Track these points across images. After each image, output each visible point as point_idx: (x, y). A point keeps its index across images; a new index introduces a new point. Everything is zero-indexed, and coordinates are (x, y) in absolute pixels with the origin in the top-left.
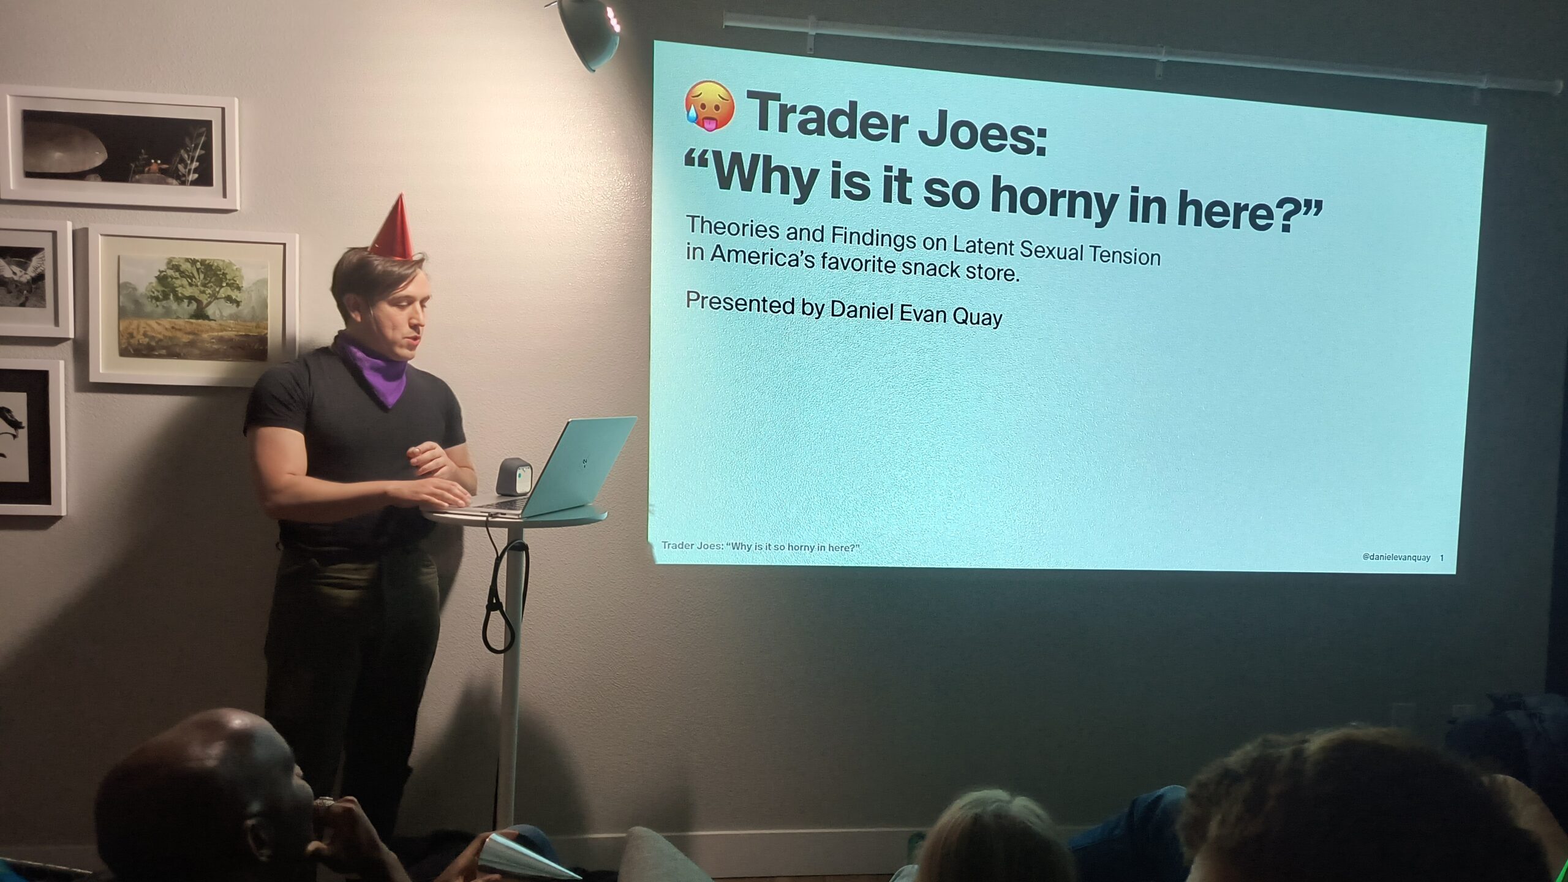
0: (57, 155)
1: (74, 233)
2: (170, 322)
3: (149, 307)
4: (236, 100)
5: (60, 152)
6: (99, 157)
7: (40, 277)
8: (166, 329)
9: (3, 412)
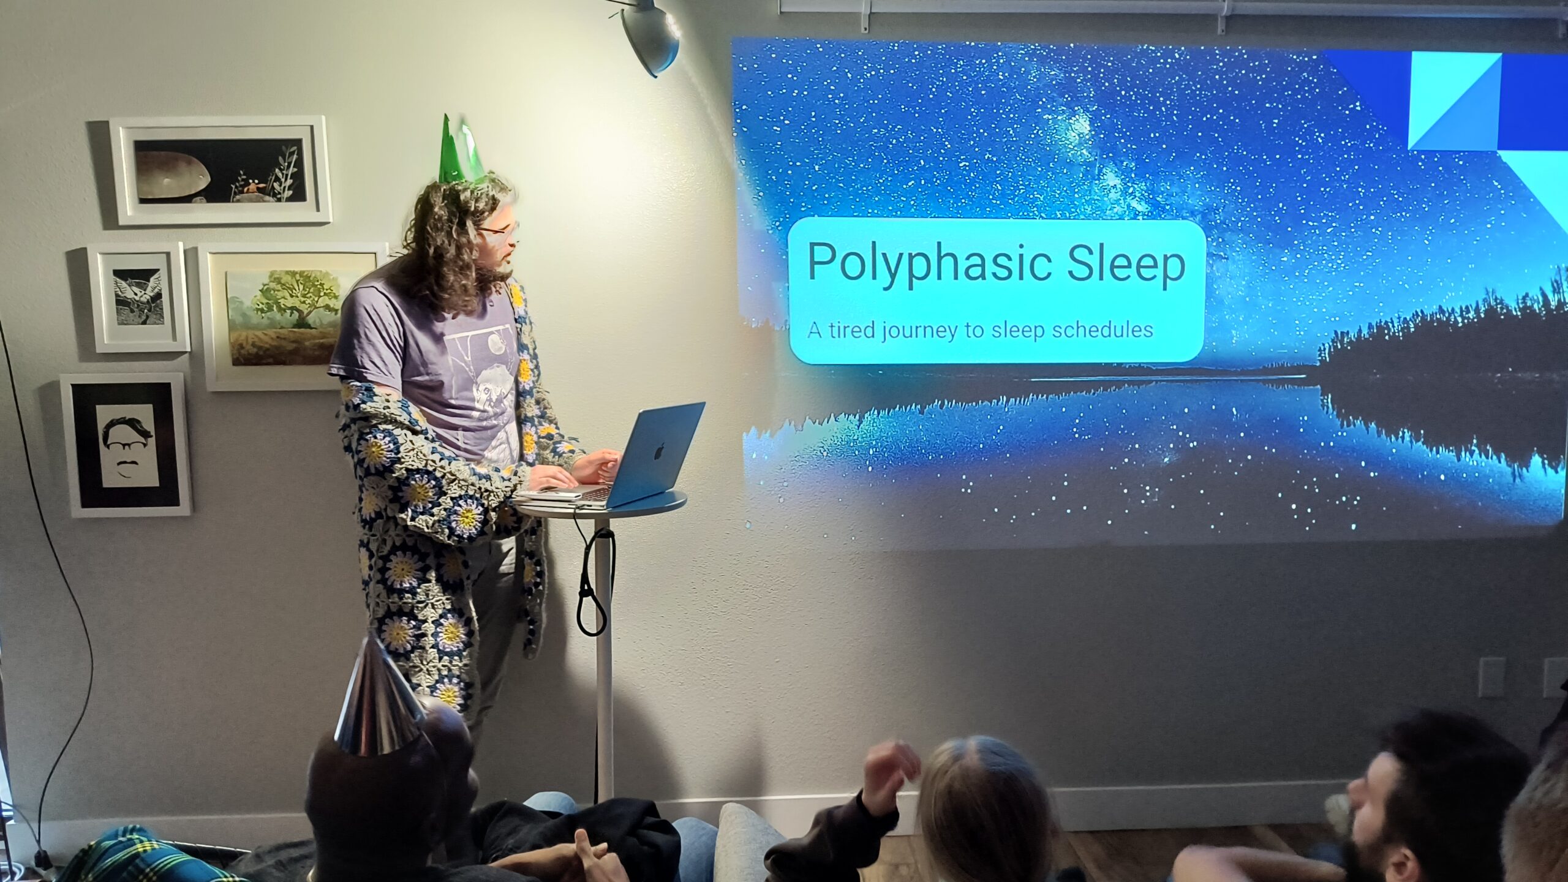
0: (166, 181)
1: (185, 252)
2: (275, 332)
4: (323, 117)
5: (167, 178)
6: (203, 181)
7: (159, 296)
8: (272, 338)
9: (133, 423)
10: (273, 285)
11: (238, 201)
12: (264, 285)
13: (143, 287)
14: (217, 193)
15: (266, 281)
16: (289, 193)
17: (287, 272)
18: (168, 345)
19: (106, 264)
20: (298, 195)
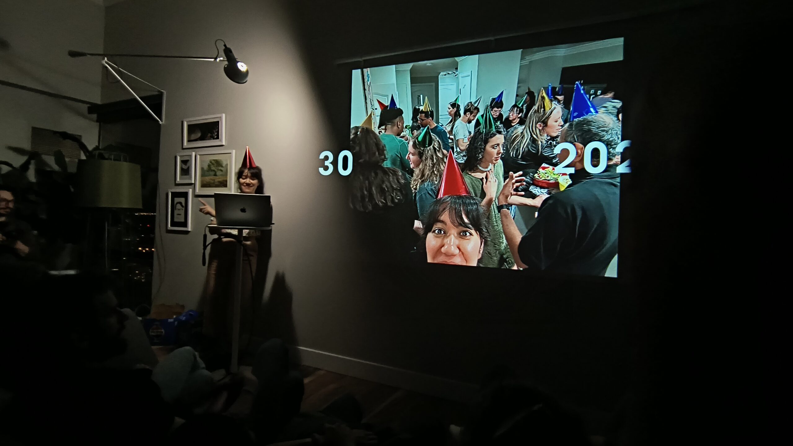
1: (195, 155)
2: (210, 177)
3: (206, 173)
4: (224, 114)
5: (193, 134)
6: (199, 135)
7: (188, 168)
8: (210, 179)
9: (181, 203)
10: (211, 164)
11: (206, 140)
12: (209, 163)
13: (186, 164)
14: (202, 138)
15: (209, 162)
16: (216, 137)
17: (214, 160)
18: (190, 182)
19: (180, 159)
20: (218, 138)
